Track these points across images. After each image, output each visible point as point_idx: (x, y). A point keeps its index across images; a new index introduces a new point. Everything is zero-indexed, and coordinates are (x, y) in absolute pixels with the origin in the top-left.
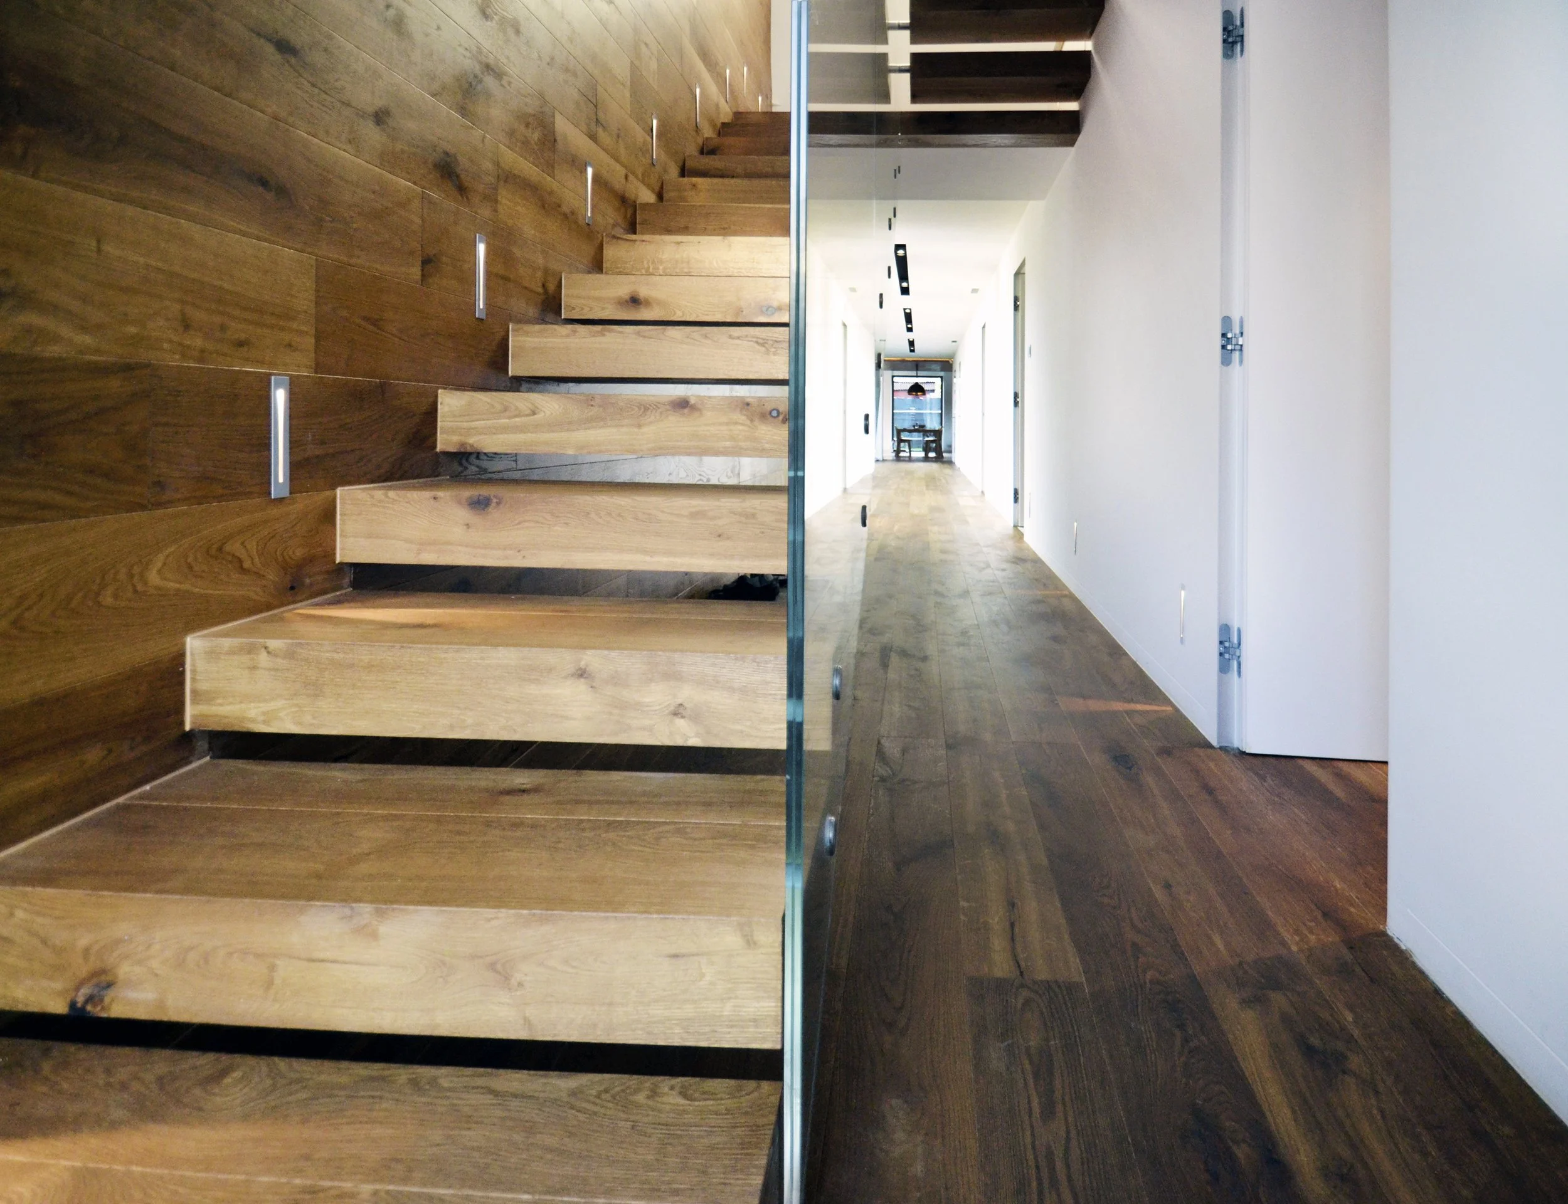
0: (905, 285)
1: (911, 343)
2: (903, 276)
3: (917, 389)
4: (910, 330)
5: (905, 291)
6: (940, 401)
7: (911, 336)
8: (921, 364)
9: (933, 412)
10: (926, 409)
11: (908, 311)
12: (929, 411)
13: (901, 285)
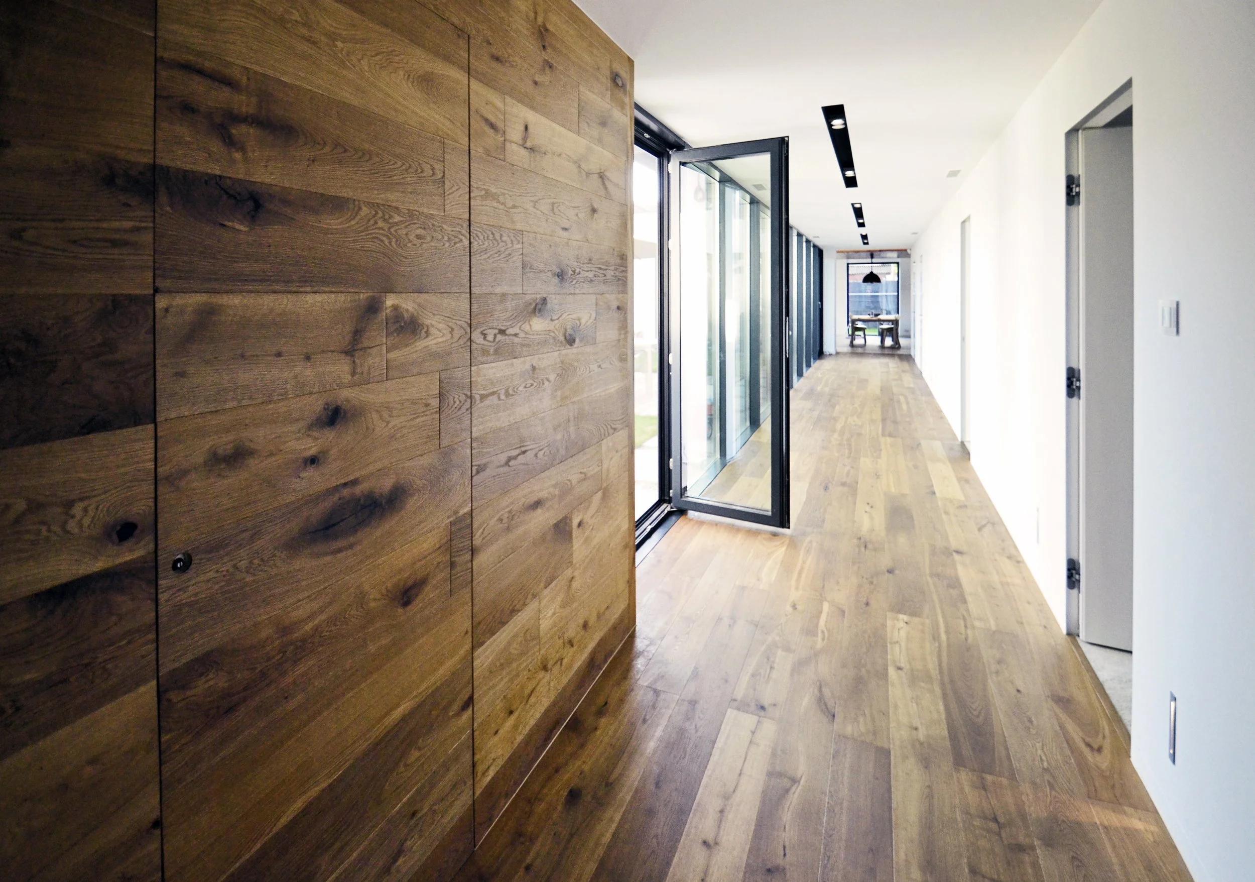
0: (849, 174)
1: (864, 237)
2: (846, 160)
3: (872, 278)
4: (862, 225)
5: (851, 182)
6: (896, 283)
7: (863, 231)
8: (875, 254)
9: (888, 294)
10: (881, 292)
11: (857, 206)
12: (884, 294)
13: (844, 175)
